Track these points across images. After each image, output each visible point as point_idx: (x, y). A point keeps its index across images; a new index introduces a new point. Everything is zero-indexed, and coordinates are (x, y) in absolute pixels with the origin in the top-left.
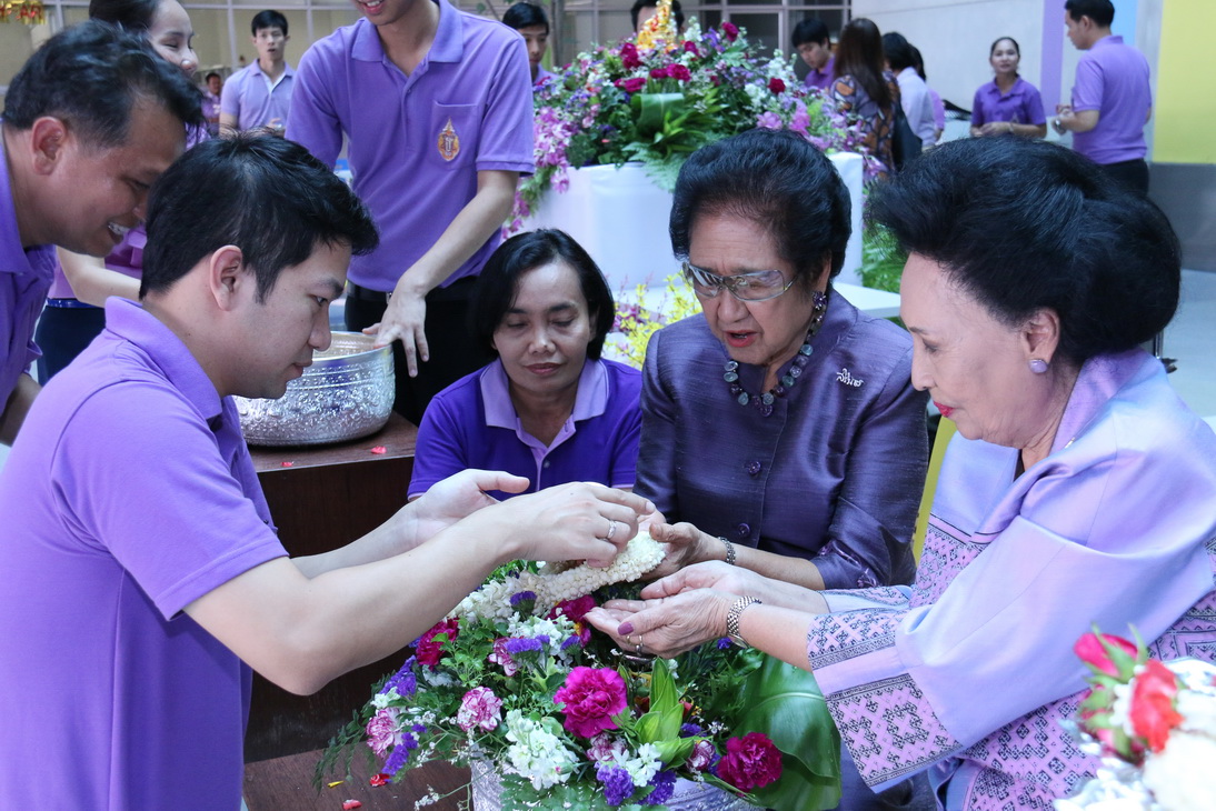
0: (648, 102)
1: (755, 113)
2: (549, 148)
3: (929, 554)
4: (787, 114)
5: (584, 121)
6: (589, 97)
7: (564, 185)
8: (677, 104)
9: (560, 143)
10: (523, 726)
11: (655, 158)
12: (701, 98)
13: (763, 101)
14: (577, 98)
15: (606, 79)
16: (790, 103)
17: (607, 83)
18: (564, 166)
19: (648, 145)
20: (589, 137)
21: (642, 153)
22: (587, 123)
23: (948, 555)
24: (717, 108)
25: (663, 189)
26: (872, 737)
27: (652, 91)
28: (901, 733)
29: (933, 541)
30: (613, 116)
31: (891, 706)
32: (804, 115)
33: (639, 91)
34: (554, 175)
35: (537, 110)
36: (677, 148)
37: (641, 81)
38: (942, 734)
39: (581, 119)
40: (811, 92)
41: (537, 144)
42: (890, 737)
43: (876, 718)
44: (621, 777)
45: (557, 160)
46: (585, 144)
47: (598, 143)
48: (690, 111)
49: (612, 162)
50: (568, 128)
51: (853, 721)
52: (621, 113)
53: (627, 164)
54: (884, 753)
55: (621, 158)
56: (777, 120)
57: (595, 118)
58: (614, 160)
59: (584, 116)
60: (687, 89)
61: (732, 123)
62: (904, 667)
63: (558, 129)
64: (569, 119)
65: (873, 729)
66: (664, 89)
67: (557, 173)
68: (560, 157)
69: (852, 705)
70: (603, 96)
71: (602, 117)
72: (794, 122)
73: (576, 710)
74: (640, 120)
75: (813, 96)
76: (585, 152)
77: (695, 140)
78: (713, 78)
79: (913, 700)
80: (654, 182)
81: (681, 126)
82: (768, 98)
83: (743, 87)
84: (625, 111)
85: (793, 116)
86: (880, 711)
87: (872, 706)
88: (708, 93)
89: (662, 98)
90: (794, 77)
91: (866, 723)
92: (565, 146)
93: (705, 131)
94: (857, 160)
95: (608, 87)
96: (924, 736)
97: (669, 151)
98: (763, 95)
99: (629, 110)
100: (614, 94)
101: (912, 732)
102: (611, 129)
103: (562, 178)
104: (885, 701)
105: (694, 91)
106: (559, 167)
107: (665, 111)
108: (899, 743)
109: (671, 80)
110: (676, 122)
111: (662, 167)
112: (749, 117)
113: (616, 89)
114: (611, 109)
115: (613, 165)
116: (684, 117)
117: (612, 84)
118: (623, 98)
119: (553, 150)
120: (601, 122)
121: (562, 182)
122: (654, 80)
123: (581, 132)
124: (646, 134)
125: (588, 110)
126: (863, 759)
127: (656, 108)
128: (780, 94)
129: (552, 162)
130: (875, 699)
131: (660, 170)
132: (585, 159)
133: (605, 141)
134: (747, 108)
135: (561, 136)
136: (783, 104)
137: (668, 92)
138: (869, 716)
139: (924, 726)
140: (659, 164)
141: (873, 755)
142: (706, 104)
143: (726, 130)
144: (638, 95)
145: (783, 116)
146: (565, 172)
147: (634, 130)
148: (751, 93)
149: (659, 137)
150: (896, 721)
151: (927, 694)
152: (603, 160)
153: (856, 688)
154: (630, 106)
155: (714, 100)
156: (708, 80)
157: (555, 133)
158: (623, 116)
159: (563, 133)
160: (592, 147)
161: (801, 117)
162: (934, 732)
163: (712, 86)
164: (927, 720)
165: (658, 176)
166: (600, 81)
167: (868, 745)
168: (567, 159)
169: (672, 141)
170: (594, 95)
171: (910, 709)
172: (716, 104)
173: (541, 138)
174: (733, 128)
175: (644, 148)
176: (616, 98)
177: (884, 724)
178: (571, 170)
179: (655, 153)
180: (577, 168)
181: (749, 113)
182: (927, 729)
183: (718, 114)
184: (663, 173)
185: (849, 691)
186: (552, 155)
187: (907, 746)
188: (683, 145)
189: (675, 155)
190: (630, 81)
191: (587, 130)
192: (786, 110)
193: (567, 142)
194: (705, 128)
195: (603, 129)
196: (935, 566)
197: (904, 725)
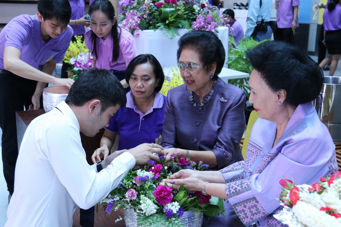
0: (164, 11)
1: (196, 14)
2: (133, 24)
3: (249, 151)
4: (206, 15)
5: (144, 16)
6: (145, 8)
7: (138, 35)
8: (173, 11)
9: (137, 22)
10: (145, 199)
11: (166, 28)
12: (180, 10)
13: (199, 10)
14: (142, 8)
15: (151, 3)
16: (207, 11)
17: (152, 4)
18: (138, 29)
19: (164, 24)
20: (146, 21)
21: (162, 26)
22: (145, 16)
23: (255, 152)
24: (185, 13)
25: (168, 38)
26: (245, 214)
27: (165, 7)
28: (253, 212)
29: (250, 148)
30: (153, 14)
31: (250, 206)
32: (211, 15)
33: (161, 7)
34: (135, 32)
35: (129, 11)
36: (172, 25)
37: (162, 4)
38: (264, 212)
39: (143, 15)
40: (213, 8)
41: (129, 22)
42: (250, 214)
43: (246, 209)
44: (171, 211)
45: (136, 27)
46: (144, 23)
47: (148, 23)
48: (177, 14)
49: (153, 29)
50: (139, 17)
51: (240, 211)
52: (156, 14)
53: (157, 30)
54: (249, 218)
55: (156, 28)
56: (203, 17)
57: (148, 15)
58: (153, 28)
59: (144, 14)
60: (176, 7)
61: (189, 17)
62: (254, 195)
63: (136, 18)
64: (139, 14)
65: (246, 212)
66: (169, 6)
67: (136, 31)
68: (137, 26)
69: (240, 207)
70: (150, 8)
71: (149, 15)
72: (208, 17)
73: (159, 197)
74: (161, 16)
75: (214, 8)
76: (144, 25)
77: (178, 22)
78: (184, 4)
79: (256, 204)
80: (166, 36)
81: (174, 18)
82: (200, 10)
83: (193, 6)
84: (157, 13)
85: (208, 16)
86: (247, 207)
87: (245, 206)
88: (182, 8)
89: (168, 10)
90: (208, 3)
91: (243, 211)
92: (138, 23)
93: (181, 20)
94: (227, 29)
95: (152, 5)
96: (259, 212)
97: (170, 26)
98: (199, 9)
99: (158, 13)
100: (154, 8)
101: (256, 212)
102: (152, 19)
103: (137, 33)
104: (248, 205)
105: (178, 8)
106: (136, 30)
107: (169, 13)
108: (253, 215)
109: (171, 3)
110: (173, 17)
111: (168, 31)
112: (195, 16)
113: (154, 6)
114: (153, 13)
115: (153, 30)
116: (175, 16)
117: (153, 4)
118: (156, 9)
119: (134, 24)
120: (149, 16)
121: (137, 34)
122: (166, 3)
123: (143, 19)
124: (163, 20)
125: (145, 12)
126: (244, 220)
127: (166, 12)
128: (204, 9)
129: (134, 28)
130: (246, 204)
131: (167, 32)
132: (144, 28)
133: (151, 22)
134: (194, 13)
135: (137, 20)
136: (205, 12)
137: (170, 8)
138: (244, 209)
139: (259, 210)
140: (167, 30)
141: (246, 218)
142: (182, 12)
143: (187, 19)
144: (161, 8)
145: (205, 16)
146: (138, 31)
147: (159, 19)
148: (195, 8)
149: (167, 22)
150: (252, 210)
151: (260, 202)
152: (150, 28)
153: (240, 202)
154: (158, 11)
155: (184, 10)
156: (182, 4)
157: (135, 19)
158: (156, 15)
159: (137, 19)
160: (146, 24)
161: (210, 16)
162: (262, 211)
163: (183, 6)
164: (260, 209)
165: (167, 34)
166: (149, 3)
167: (244, 216)
168: (139, 27)
169: (171, 23)
170: (147, 8)
171: (255, 206)
172: (184, 11)
173: (131, 20)
174: (190, 18)
175: (163, 25)
176: (154, 9)
177: (249, 211)
178: (140, 31)
179: (166, 27)
180: (142, 30)
181: (194, 14)
182: (260, 211)
183: (185, 14)
184: (168, 33)
185: (238, 203)
186: (134, 26)
187: (255, 215)
188: (174, 24)
189: (172, 27)
190: (158, 4)
191: (145, 19)
192: (206, 14)
193: (139, 22)
194: (181, 19)
195: (150, 19)
196: (250, 155)
197: (254, 210)
